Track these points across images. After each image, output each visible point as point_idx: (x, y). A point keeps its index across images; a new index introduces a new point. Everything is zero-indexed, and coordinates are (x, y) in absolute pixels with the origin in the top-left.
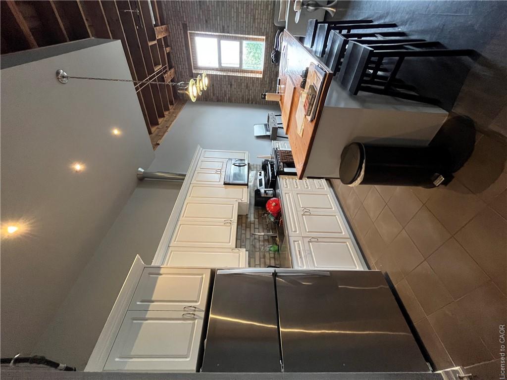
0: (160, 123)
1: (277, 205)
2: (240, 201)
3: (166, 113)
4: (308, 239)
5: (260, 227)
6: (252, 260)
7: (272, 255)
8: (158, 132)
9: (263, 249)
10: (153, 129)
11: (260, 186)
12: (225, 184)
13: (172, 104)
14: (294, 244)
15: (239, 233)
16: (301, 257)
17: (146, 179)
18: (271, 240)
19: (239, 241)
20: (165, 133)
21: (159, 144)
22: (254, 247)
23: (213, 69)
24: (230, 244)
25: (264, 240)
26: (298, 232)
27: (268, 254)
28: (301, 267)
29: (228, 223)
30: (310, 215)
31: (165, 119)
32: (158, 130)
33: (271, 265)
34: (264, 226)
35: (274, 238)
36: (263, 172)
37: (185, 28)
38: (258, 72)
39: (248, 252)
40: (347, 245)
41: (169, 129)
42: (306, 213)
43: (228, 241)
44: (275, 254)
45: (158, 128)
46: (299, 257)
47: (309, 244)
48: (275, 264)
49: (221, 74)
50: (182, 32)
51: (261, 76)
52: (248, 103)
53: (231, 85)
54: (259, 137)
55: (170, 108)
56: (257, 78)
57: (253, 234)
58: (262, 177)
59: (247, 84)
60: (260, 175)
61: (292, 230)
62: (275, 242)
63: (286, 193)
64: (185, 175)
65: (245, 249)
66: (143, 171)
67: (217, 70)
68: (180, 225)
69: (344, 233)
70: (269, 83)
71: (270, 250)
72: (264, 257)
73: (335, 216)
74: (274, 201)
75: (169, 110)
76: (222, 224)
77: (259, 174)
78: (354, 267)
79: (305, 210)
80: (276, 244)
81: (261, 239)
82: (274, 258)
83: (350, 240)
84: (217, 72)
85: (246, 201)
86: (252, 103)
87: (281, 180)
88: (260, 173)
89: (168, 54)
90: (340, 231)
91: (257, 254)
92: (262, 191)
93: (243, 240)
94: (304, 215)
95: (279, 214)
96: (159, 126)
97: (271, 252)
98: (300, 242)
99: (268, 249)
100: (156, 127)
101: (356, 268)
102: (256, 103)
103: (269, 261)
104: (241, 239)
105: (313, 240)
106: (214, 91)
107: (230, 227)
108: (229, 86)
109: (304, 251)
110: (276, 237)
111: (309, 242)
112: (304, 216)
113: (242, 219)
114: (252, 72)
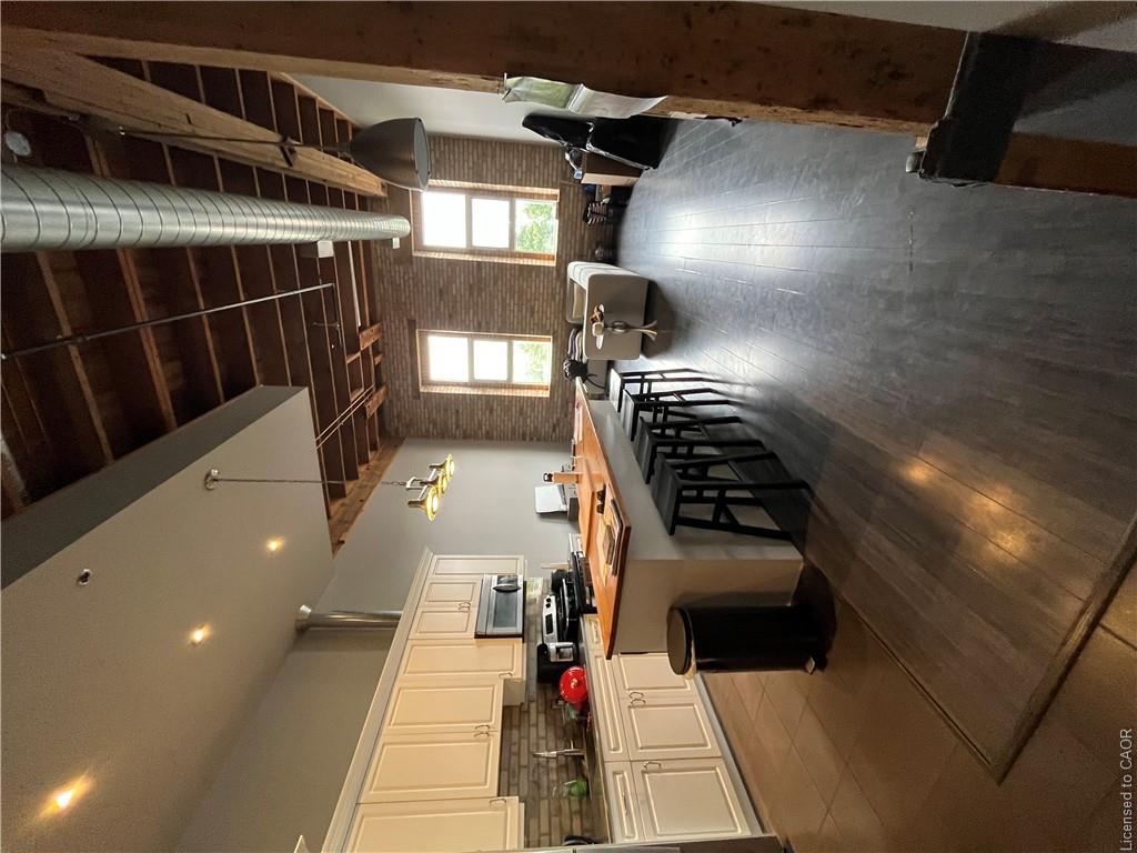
0: (347, 492)
1: (581, 683)
2: (509, 676)
3: (362, 469)
4: (641, 767)
5: (549, 734)
6: (533, 823)
7: (575, 807)
8: (344, 513)
9: (557, 791)
10: (335, 507)
11: (548, 633)
12: (477, 636)
13: (374, 448)
14: (615, 781)
15: (506, 755)
16: (628, 813)
17: (312, 629)
18: (572, 766)
19: (505, 774)
20: (356, 514)
21: (343, 542)
22: (538, 785)
23: (458, 385)
24: (486, 787)
25: (559, 768)
26: (621, 751)
27: (567, 804)
28: (628, 837)
29: (482, 734)
30: (643, 706)
31: (359, 482)
32: (342, 509)
33: (575, 834)
34: (558, 732)
35: (578, 759)
36: (553, 598)
37: (412, 325)
38: (540, 388)
39: (523, 805)
40: (717, 774)
41: (367, 505)
42: (636, 703)
43: (483, 781)
44: (580, 802)
45: (343, 505)
46: (624, 812)
47: (644, 778)
48: (583, 830)
49: (472, 393)
50: (406, 331)
51: (546, 394)
52: (524, 439)
53: (491, 411)
54: (544, 515)
55: (370, 457)
56: (540, 398)
57: (535, 756)
58: (553, 611)
59: (522, 408)
60: (548, 606)
61: (609, 746)
62: (580, 773)
63: (596, 657)
64: (398, 617)
65: (517, 798)
66: (309, 611)
67: (465, 385)
68: (384, 745)
69: (710, 747)
70: (562, 406)
71: (570, 793)
72: (560, 810)
73: (692, 705)
74: (576, 673)
75: (367, 462)
76: (471, 736)
77: (546, 603)
78: (733, 829)
79: (634, 696)
80: (583, 776)
81: (553, 764)
82: (580, 812)
83: (721, 762)
84: (465, 389)
85: (520, 676)
86: (531, 439)
87: (587, 624)
88: (549, 600)
89: (377, 367)
90: (702, 742)
91: (544, 805)
92: (552, 646)
93: (514, 772)
94: (634, 707)
95: (585, 705)
96: (346, 500)
97: (572, 798)
98: (625, 774)
99: (566, 790)
100: (340, 502)
101: (737, 830)
102: (538, 440)
103: (568, 822)
104: (508, 770)
105: (650, 767)
106: (457, 420)
107: (486, 744)
108: (488, 413)
109: (635, 794)
110: (582, 757)
111: (643, 772)
112: (632, 710)
113: (512, 716)
114: (530, 387)
